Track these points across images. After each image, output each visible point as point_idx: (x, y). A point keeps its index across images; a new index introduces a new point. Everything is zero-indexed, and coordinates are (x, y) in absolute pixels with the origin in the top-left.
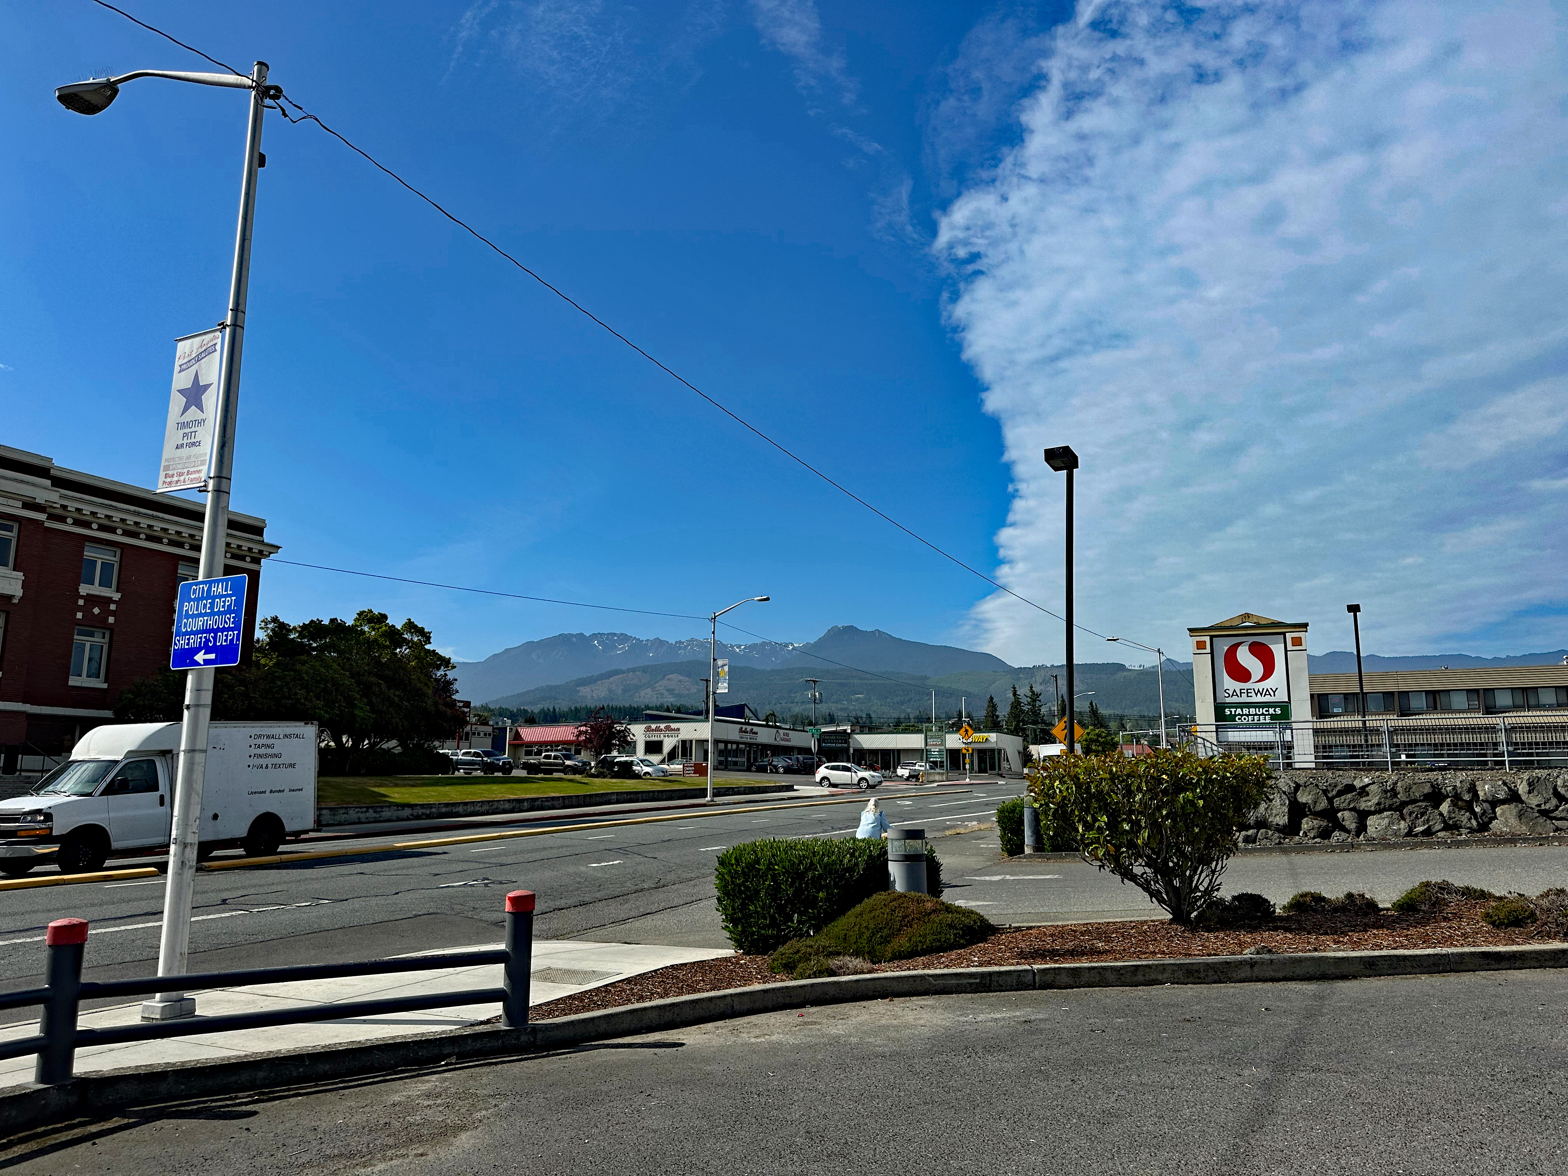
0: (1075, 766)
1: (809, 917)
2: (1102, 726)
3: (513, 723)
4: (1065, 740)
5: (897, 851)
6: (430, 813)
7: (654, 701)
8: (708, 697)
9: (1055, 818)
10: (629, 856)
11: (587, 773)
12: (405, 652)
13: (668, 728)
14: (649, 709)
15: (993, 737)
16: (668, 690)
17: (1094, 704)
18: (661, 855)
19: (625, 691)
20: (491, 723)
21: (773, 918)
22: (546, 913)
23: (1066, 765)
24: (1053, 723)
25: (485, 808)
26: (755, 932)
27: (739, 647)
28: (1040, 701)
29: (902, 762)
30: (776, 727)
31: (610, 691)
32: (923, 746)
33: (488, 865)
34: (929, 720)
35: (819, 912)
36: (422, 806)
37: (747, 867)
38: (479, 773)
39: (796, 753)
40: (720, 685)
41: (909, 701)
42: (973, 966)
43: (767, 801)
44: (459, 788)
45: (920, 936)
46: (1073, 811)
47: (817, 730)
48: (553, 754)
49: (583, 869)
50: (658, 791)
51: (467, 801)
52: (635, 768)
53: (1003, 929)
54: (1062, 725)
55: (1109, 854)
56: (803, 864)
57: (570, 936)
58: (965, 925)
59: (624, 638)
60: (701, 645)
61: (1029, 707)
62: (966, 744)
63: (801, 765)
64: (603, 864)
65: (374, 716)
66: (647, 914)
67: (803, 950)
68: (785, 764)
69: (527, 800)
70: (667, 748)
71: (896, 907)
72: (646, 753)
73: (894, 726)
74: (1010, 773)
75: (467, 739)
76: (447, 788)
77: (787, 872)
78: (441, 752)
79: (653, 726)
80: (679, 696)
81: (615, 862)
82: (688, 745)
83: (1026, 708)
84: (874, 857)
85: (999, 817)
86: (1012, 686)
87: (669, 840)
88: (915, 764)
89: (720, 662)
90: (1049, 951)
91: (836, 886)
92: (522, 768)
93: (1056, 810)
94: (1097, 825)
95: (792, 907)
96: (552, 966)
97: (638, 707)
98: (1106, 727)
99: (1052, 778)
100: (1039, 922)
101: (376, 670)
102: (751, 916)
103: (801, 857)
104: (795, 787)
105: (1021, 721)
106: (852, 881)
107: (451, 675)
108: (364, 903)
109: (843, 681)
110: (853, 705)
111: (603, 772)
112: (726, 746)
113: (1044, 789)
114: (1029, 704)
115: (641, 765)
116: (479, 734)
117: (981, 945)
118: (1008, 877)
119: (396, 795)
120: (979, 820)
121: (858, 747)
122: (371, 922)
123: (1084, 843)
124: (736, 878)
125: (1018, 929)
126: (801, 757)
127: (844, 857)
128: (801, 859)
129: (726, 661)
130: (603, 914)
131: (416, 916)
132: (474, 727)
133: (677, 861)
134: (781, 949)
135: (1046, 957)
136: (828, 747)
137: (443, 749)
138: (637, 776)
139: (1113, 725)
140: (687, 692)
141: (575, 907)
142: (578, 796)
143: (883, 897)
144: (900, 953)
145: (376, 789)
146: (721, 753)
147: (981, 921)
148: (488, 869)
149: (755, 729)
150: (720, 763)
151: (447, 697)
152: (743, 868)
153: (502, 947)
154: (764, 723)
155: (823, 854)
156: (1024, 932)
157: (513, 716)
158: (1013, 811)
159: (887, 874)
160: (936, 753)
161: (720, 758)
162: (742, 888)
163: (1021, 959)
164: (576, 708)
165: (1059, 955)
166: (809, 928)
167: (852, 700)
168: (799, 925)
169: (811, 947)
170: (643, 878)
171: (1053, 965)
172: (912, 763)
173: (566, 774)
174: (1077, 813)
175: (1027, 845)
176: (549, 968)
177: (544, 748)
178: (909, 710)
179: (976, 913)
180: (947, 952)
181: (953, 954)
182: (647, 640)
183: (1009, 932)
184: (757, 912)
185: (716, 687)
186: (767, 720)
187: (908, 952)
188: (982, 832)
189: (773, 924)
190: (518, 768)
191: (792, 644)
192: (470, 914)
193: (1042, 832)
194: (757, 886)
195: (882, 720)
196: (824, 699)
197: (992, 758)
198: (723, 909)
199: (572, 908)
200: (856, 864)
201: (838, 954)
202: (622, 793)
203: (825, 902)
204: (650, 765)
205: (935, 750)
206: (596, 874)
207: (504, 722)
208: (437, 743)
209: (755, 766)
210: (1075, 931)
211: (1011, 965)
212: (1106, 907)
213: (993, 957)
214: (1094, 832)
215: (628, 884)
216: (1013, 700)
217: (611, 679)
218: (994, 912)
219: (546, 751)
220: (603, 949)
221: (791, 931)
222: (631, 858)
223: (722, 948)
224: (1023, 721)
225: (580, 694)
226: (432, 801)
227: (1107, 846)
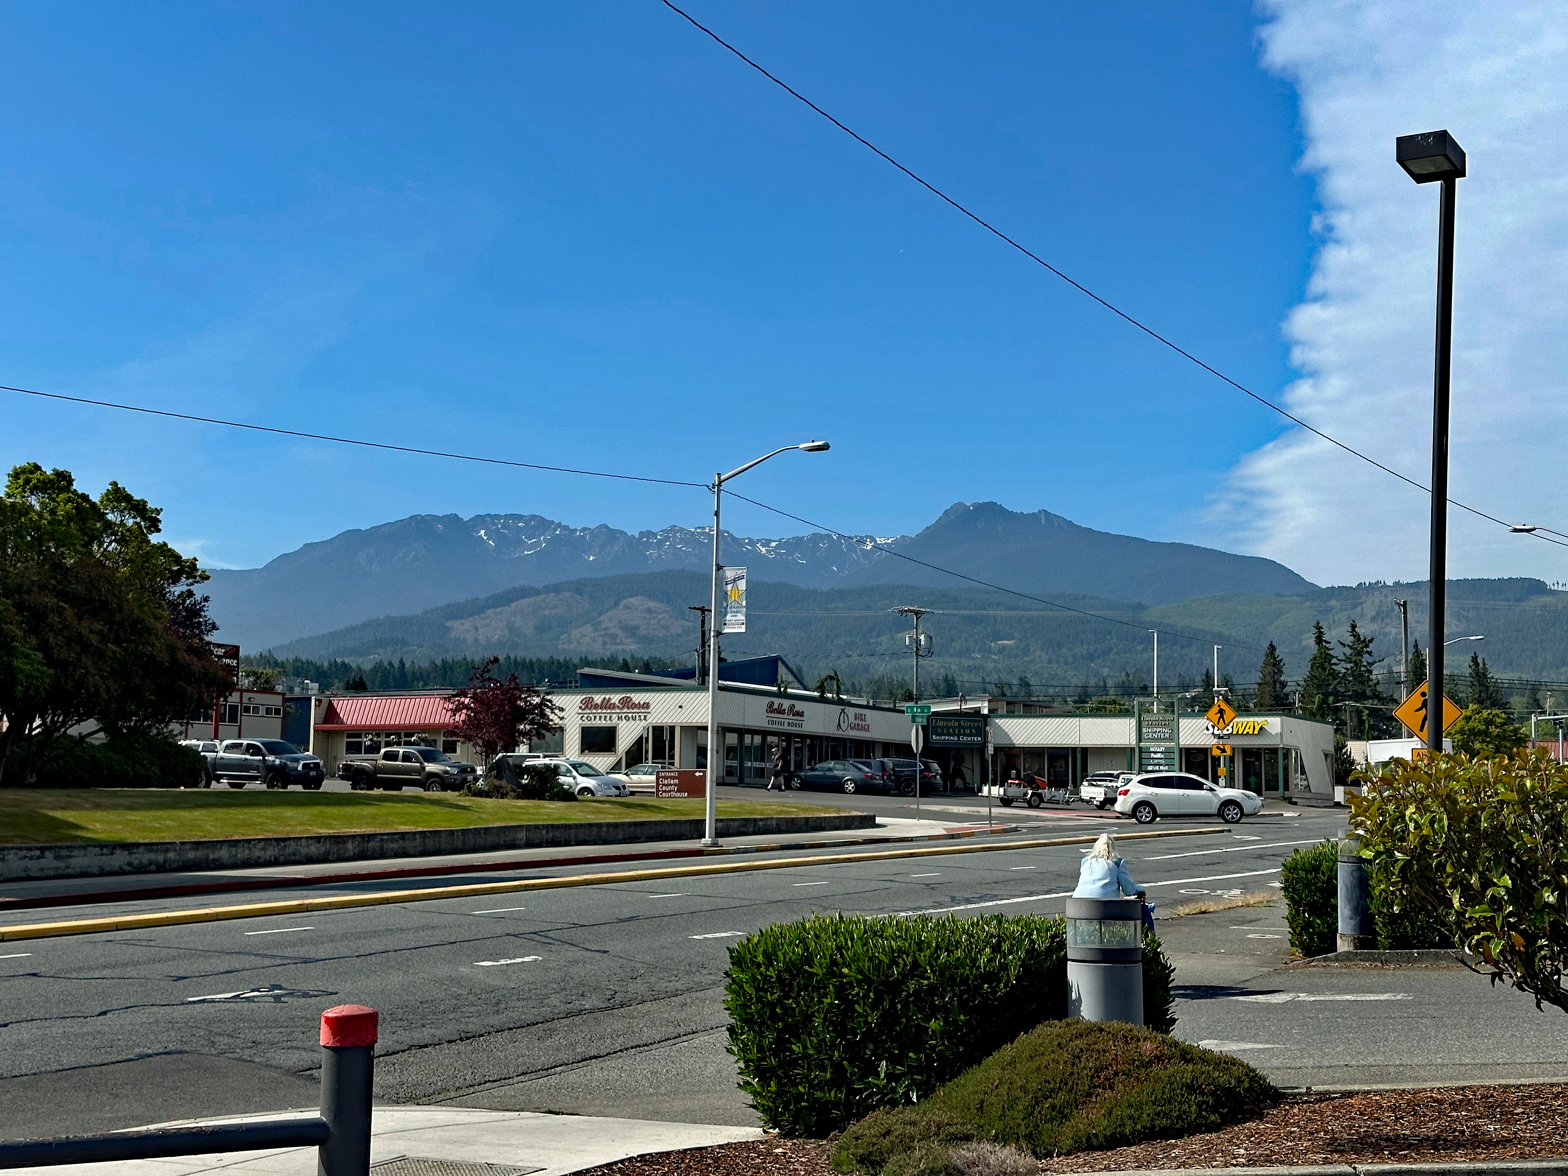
0: (1449, 776)
1: (910, 1067)
2: (1494, 705)
3: (322, 690)
4: (1421, 730)
5: (1084, 942)
6: (165, 861)
7: (598, 649)
8: (704, 643)
9: (1405, 879)
10: (553, 948)
11: (469, 788)
12: (110, 548)
13: (626, 703)
14: (589, 664)
15: (1274, 724)
16: (625, 629)
17: (1480, 661)
18: (616, 947)
19: (542, 628)
20: (279, 688)
21: (838, 1068)
22: (394, 1053)
23: (1430, 775)
24: (1395, 697)
25: (271, 852)
26: (803, 1094)
27: (766, 543)
28: (1370, 653)
29: (1090, 771)
30: (841, 702)
31: (511, 629)
32: (1133, 742)
33: (279, 962)
34: (1145, 690)
35: (928, 1056)
36: (150, 847)
37: (788, 970)
38: (258, 786)
39: (879, 751)
40: (729, 617)
41: (1107, 652)
42: (1235, 1166)
43: (823, 845)
44: (221, 813)
45: (1130, 1106)
46: (1441, 866)
47: (922, 708)
48: (401, 751)
49: (465, 970)
50: (609, 825)
51: (236, 838)
52: (562, 779)
53: (1294, 1096)
54: (1417, 699)
55: (1513, 951)
56: (897, 965)
57: (441, 1097)
58: (1218, 1087)
59: (539, 524)
60: (691, 539)
61: (1349, 666)
62: (1220, 737)
63: (889, 777)
64: (503, 962)
65: (52, 671)
66: (591, 1058)
67: (898, 1129)
68: (858, 775)
69: (354, 837)
70: (625, 741)
71: (1082, 1051)
72: (582, 751)
73: (1075, 702)
74: (1308, 795)
75: (233, 719)
76: (197, 814)
77: (867, 980)
78: (184, 743)
79: (598, 698)
80: (647, 640)
81: (526, 959)
82: (666, 736)
83: (1341, 668)
84: (1039, 954)
85: (1287, 881)
86: (1314, 623)
87: (631, 919)
88: (1118, 777)
89: (730, 573)
90: (1388, 1139)
91: (963, 1006)
92: (342, 778)
93: (1408, 864)
94: (1489, 892)
95: (876, 1048)
96: (409, 1154)
97: (566, 662)
98: (1504, 706)
99: (1401, 803)
100: (1366, 1082)
101: (53, 582)
102: (794, 1063)
103: (893, 951)
104: (879, 820)
105: (1331, 694)
106: (996, 999)
107: (199, 591)
108: (40, 1032)
109: (973, 613)
110: (994, 661)
111: (501, 787)
112: (741, 739)
113: (1384, 822)
114: (1348, 660)
115: (575, 773)
116: (256, 710)
117: (1251, 1125)
118: (1303, 996)
119: (98, 826)
120: (1245, 886)
121: (1002, 742)
122: (55, 1067)
123: (1462, 929)
124: (766, 991)
125: (1324, 1097)
126: (889, 762)
127: (979, 952)
128: (895, 956)
129: (743, 571)
130: (506, 1057)
131: (141, 1057)
132: (246, 695)
133: (648, 959)
134: (854, 1127)
135: (1382, 1150)
136: (944, 743)
137: (186, 738)
138: (568, 796)
139: (1518, 703)
140: (661, 633)
141: (450, 1042)
142: (452, 833)
143: (1056, 1031)
144: (1089, 1139)
145: (58, 814)
146: (730, 751)
147: (1251, 1079)
148: (279, 969)
149: (799, 706)
150: (729, 772)
151: (194, 636)
152: (780, 972)
153: (314, 1114)
154: (816, 694)
155: (938, 947)
156: (1337, 1102)
157: (323, 677)
158: (1316, 869)
159: (1064, 986)
160: (1159, 756)
161: (729, 763)
162: (778, 1010)
163: (1332, 1152)
164: (444, 662)
165: (1409, 1147)
166: (909, 1088)
167: (990, 651)
168: (888, 1083)
169: (913, 1123)
170: (582, 989)
171: (1397, 1166)
172: (1111, 775)
173: (427, 789)
174: (1449, 869)
175: (1342, 935)
176: (403, 1158)
177: (383, 739)
178: (1105, 671)
179: (1241, 1064)
180: (1182, 1137)
181: (1196, 1142)
182: (584, 529)
183: (1306, 1102)
184: (806, 1056)
185: (721, 622)
186: (822, 688)
187: (1105, 1136)
188: (1251, 910)
189: (839, 1080)
190: (333, 776)
191: (873, 539)
192: (247, 1054)
193: (1373, 910)
194: (808, 1007)
195: (1051, 691)
196: (935, 649)
197: (1272, 764)
198: (740, 1049)
199: (446, 1045)
200: (1004, 967)
201: (968, 1138)
202: (537, 827)
203: (942, 1038)
204: (592, 773)
205: (1157, 749)
206: (490, 981)
207: (305, 688)
208: (175, 727)
209: (799, 777)
210: (1440, 1102)
211: (1312, 1164)
212: (1501, 1056)
213: (1276, 1149)
214: (1484, 906)
215: (554, 1000)
216: (1315, 652)
217: (513, 605)
218: (1275, 1063)
219: (388, 744)
220: (506, 1124)
221: (873, 1094)
222: (558, 952)
223: (738, 1124)
224: (1335, 693)
225: (453, 634)
226: (168, 837)
227: (1510, 937)
